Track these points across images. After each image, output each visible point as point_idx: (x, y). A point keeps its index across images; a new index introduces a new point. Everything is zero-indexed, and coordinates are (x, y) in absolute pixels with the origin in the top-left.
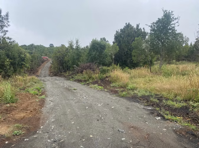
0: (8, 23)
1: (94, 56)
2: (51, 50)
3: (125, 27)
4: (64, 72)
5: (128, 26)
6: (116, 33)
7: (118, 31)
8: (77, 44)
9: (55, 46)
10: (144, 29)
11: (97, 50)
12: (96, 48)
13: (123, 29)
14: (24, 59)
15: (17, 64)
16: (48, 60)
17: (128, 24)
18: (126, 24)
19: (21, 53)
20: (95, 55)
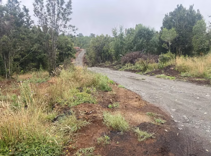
0: (71, 10)
1: (140, 44)
2: (80, 40)
3: (176, 9)
4: (102, 62)
5: (180, 8)
6: (165, 17)
7: (167, 14)
8: (121, 32)
9: (85, 36)
10: (198, 10)
11: (144, 36)
12: (143, 35)
13: (173, 12)
14: (71, 49)
15: (65, 54)
16: (80, 50)
17: (179, 5)
18: (178, 6)
19: (68, 43)
20: (142, 42)
